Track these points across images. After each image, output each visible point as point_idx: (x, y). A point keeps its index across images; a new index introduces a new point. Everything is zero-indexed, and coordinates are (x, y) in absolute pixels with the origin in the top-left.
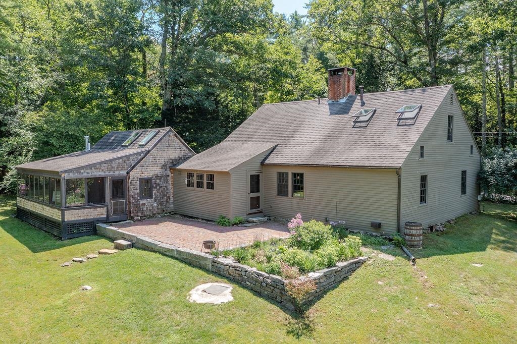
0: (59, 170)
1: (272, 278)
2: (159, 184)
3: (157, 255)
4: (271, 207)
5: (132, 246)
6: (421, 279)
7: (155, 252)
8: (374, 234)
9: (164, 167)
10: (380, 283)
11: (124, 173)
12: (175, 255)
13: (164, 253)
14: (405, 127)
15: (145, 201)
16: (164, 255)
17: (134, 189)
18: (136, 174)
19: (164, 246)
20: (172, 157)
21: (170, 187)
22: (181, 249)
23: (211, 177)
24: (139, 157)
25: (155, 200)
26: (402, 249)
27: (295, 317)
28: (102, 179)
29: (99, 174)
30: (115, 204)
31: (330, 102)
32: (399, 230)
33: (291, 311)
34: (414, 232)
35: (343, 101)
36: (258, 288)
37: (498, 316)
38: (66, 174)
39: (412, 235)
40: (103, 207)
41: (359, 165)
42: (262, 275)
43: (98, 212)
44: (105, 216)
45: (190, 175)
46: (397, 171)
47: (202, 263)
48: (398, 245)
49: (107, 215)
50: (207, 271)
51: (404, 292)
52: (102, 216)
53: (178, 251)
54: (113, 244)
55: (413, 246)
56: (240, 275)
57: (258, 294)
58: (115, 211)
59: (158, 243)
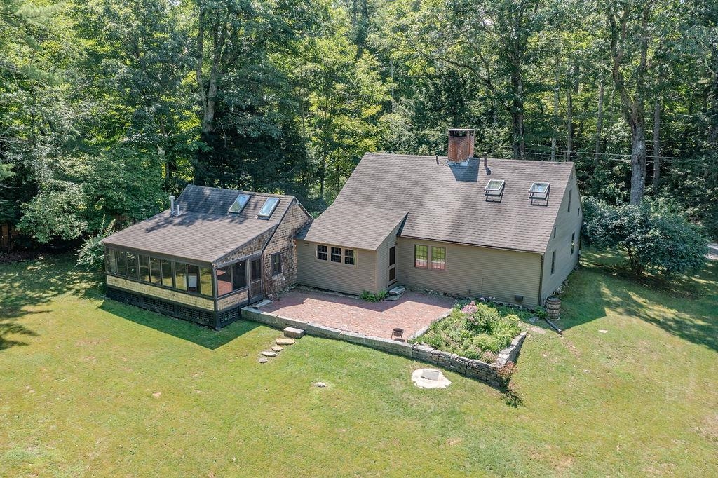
0: (211, 261)
1: (476, 363)
2: (286, 257)
3: (342, 342)
4: (407, 277)
5: (305, 333)
6: (571, 349)
7: (339, 340)
8: (516, 305)
9: (289, 239)
10: (544, 355)
11: (260, 252)
12: (364, 342)
13: (349, 340)
14: (539, 207)
15: (276, 277)
16: (351, 343)
17: (267, 267)
18: (269, 251)
19: (346, 333)
20: (295, 227)
21: (295, 258)
22: (369, 337)
23: (349, 252)
24: (271, 233)
25: (284, 274)
26: (546, 321)
27: (503, 392)
28: (243, 263)
29: (240, 257)
30: (254, 285)
31: (450, 163)
32: (539, 303)
33: (497, 387)
34: (555, 306)
35: (465, 164)
36: (463, 371)
37: (629, 374)
38: (217, 264)
39: (553, 309)
40: (245, 290)
41: (505, 247)
42: (466, 361)
43: (242, 296)
44: (247, 299)
45: (322, 248)
46: (541, 256)
47: (400, 350)
48: (542, 318)
49: (249, 298)
50: (407, 357)
51: (564, 361)
52: (245, 300)
53: (367, 339)
54: (283, 333)
55: (553, 317)
56: (444, 361)
57: (464, 375)
58: (255, 293)
59: (339, 331)
